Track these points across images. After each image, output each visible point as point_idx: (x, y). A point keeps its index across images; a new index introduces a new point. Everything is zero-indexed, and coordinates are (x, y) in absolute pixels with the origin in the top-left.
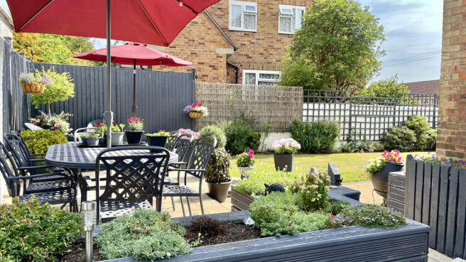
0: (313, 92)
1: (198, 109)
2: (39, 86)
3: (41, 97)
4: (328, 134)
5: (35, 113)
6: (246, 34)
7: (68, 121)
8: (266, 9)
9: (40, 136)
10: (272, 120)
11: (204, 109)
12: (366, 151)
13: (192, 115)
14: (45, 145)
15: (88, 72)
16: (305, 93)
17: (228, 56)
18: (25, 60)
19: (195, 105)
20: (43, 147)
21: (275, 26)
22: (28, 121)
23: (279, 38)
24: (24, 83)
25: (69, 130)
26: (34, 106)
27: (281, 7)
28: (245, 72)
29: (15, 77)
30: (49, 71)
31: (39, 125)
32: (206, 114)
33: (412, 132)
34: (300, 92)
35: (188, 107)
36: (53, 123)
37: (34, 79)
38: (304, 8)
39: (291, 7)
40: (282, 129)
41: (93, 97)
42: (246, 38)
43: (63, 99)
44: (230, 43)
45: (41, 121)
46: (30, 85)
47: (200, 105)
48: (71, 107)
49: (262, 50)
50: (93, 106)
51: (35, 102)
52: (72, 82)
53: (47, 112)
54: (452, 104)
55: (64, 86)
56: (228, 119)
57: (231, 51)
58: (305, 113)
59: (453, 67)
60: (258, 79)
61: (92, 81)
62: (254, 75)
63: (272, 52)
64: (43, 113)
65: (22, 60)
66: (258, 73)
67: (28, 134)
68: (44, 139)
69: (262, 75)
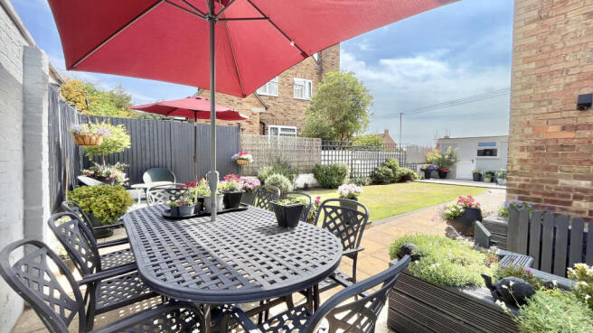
0: (328, 143)
1: (244, 156)
2: (94, 138)
3: (96, 149)
4: (341, 174)
5: (88, 165)
6: (271, 98)
7: (124, 171)
8: (285, 80)
9: (98, 193)
10: (300, 164)
11: (249, 156)
12: (364, 185)
13: (239, 162)
14: (105, 203)
15: (142, 125)
16: (323, 143)
17: (261, 113)
18: (76, 112)
19: (241, 154)
20: (104, 205)
21: (292, 93)
22: (81, 174)
23: (294, 102)
24: (76, 134)
25: (125, 180)
26: (88, 157)
27: (295, 79)
28: (270, 126)
29: (65, 129)
30: (103, 123)
31: (93, 176)
32: (252, 161)
33: (390, 170)
34: (319, 142)
35: (236, 155)
36: (108, 174)
37: (88, 131)
38: (311, 81)
39: (303, 80)
40: (307, 172)
41: (148, 148)
42: (270, 101)
43: (119, 150)
44: (262, 104)
45: (96, 172)
46: (83, 137)
47: (246, 153)
48: (126, 158)
49: (282, 111)
50: (148, 156)
51: (88, 154)
52: (127, 134)
53: (101, 163)
54: (525, 155)
55: (120, 138)
56: (269, 165)
57: (263, 110)
58: (323, 158)
59: (526, 122)
60: (280, 132)
61: (147, 133)
62: (277, 129)
63: (290, 112)
64: (96, 164)
65: (73, 113)
66: (279, 127)
67: (83, 190)
68: (103, 197)
69: (283, 129)
